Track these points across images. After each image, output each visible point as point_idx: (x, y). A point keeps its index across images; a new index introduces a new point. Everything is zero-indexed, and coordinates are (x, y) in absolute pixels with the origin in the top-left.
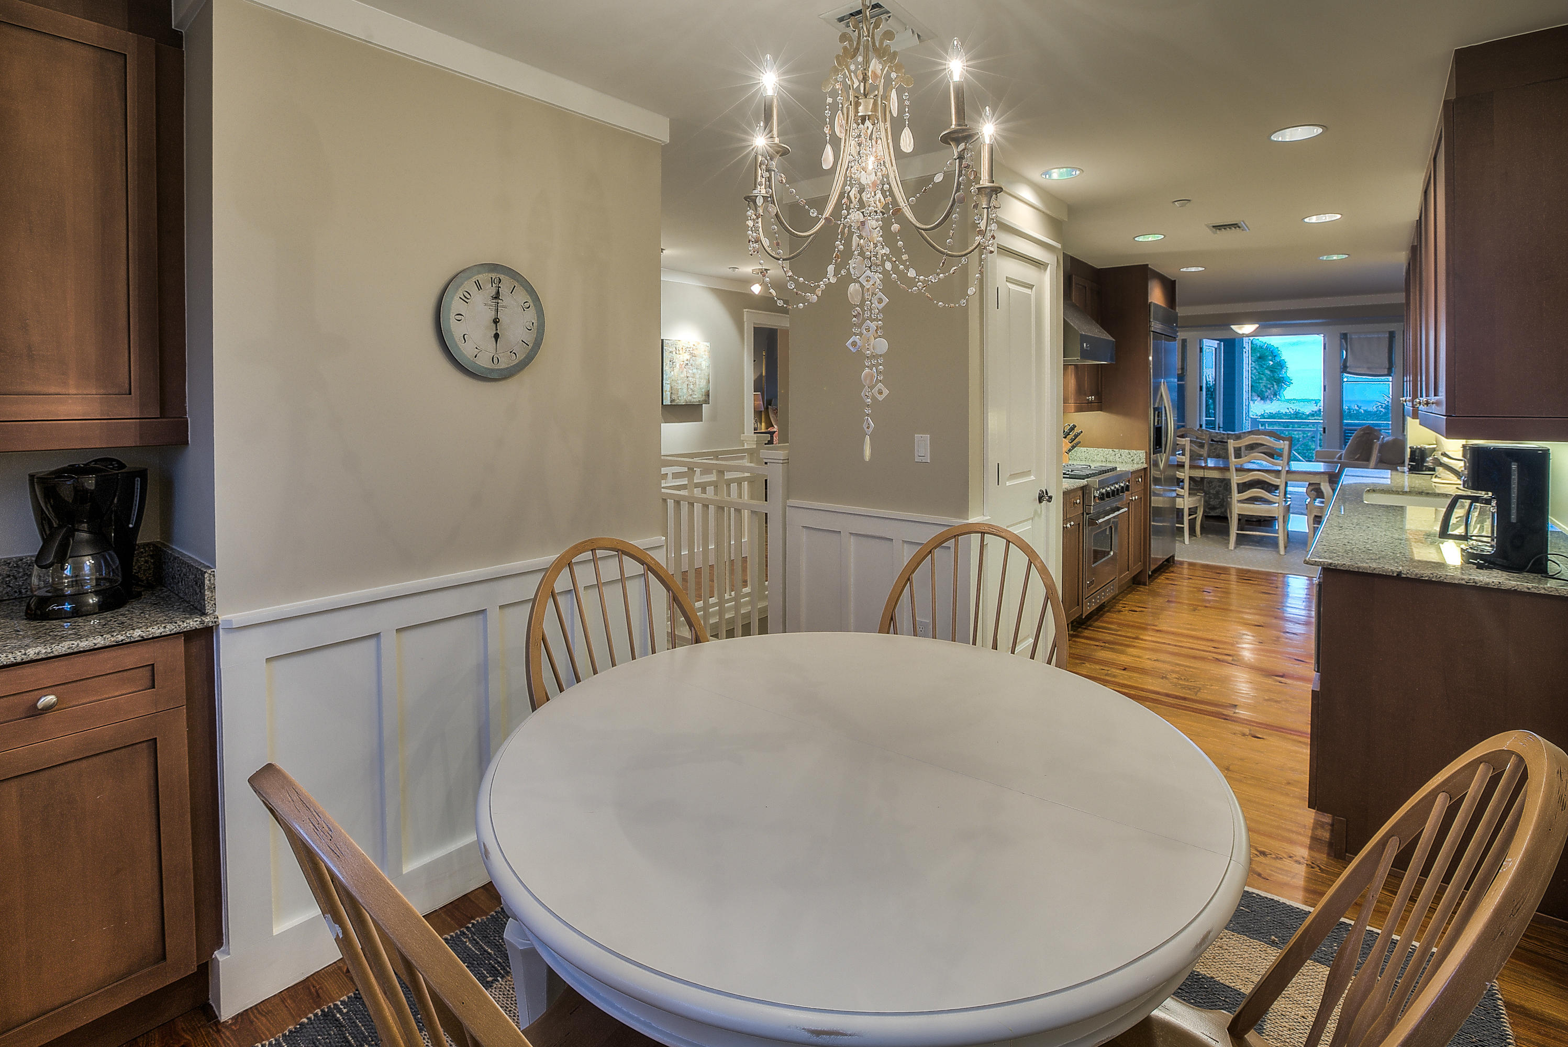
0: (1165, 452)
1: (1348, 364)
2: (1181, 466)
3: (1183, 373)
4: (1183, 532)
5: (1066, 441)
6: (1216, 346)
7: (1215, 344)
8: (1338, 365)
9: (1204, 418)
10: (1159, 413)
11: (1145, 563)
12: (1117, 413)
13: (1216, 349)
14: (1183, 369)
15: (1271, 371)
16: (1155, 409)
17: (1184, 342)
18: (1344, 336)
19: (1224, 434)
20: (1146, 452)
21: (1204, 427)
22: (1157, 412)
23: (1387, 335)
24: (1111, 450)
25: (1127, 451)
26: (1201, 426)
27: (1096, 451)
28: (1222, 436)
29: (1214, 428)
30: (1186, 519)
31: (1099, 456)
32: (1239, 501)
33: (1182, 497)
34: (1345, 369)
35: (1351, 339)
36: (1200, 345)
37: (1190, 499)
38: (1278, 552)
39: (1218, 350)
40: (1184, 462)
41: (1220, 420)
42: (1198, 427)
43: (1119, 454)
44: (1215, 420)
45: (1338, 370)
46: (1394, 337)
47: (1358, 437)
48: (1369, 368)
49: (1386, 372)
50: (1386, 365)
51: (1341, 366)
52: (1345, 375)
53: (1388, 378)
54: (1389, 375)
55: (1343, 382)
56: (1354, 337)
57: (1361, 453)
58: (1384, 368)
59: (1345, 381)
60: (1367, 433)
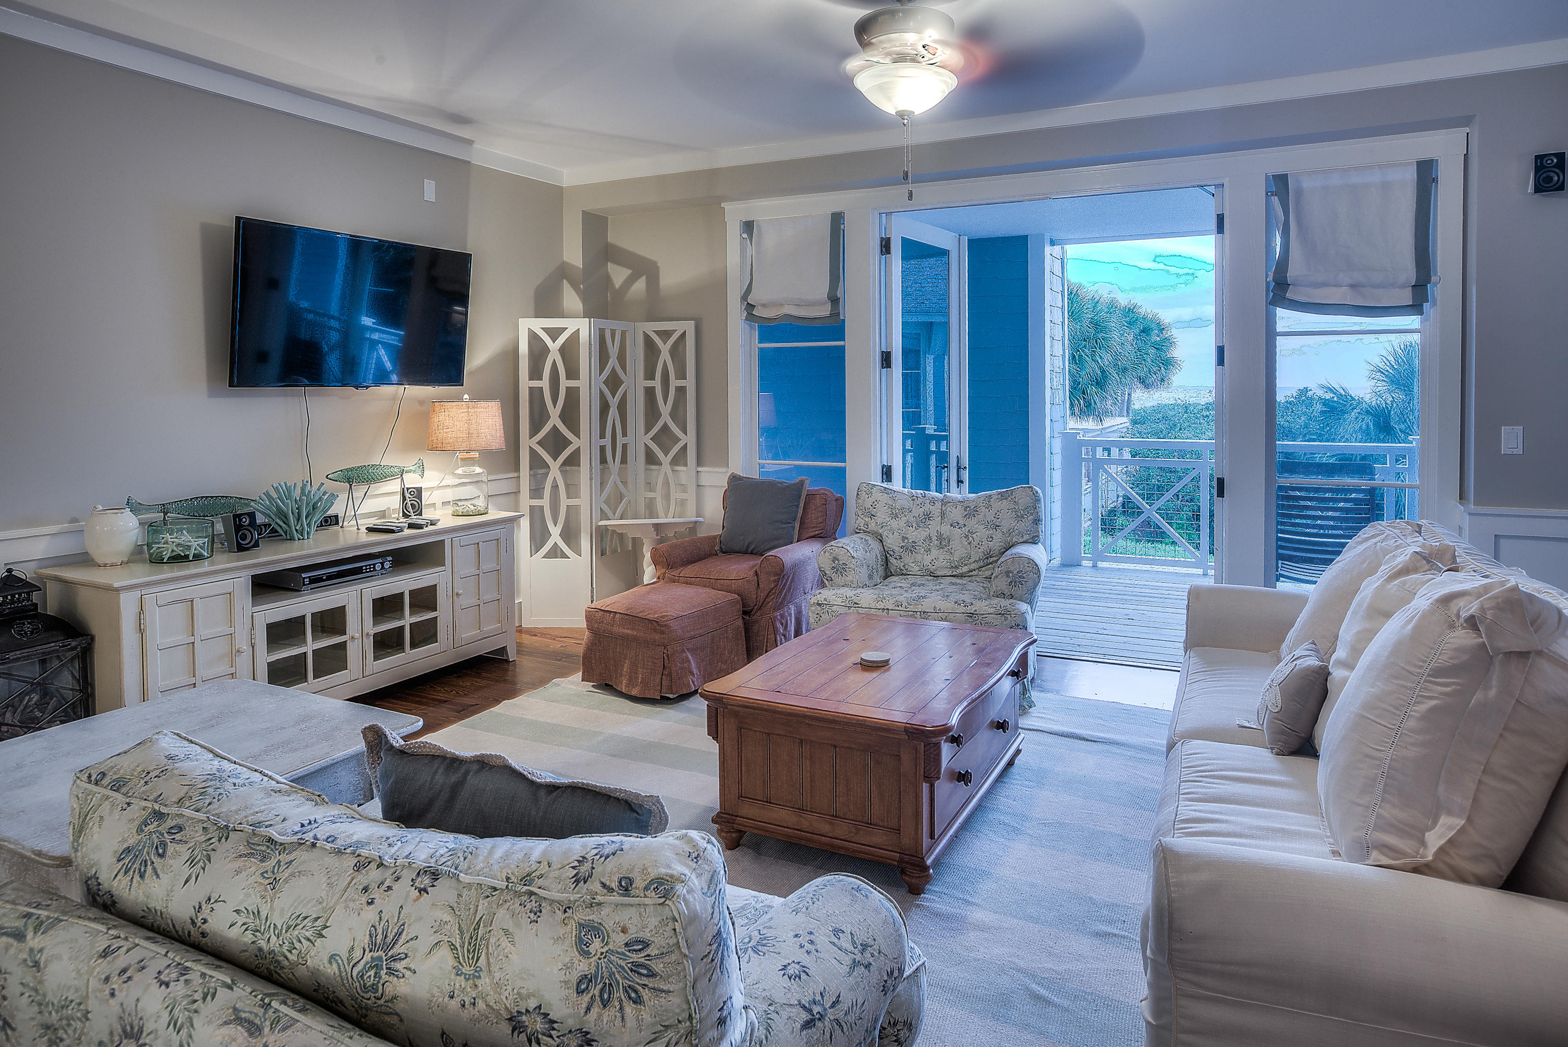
1: (1293, 272)
8: (1261, 278)
18: (1279, 184)
23: (1411, 174)
28: (928, 507)
34: (1281, 292)
35: (1299, 192)
36: (881, 229)
39: (954, 255)
41: (961, 445)
45: (1260, 296)
46: (1435, 180)
47: (1439, 672)
48: (1353, 286)
49: (1406, 297)
50: (1409, 274)
51: (1268, 284)
52: (1281, 312)
53: (1413, 321)
54: (1416, 308)
55: (1271, 335)
56: (1306, 184)
57: (1475, 800)
58: (1403, 286)
59: (1279, 329)
60: (1509, 654)
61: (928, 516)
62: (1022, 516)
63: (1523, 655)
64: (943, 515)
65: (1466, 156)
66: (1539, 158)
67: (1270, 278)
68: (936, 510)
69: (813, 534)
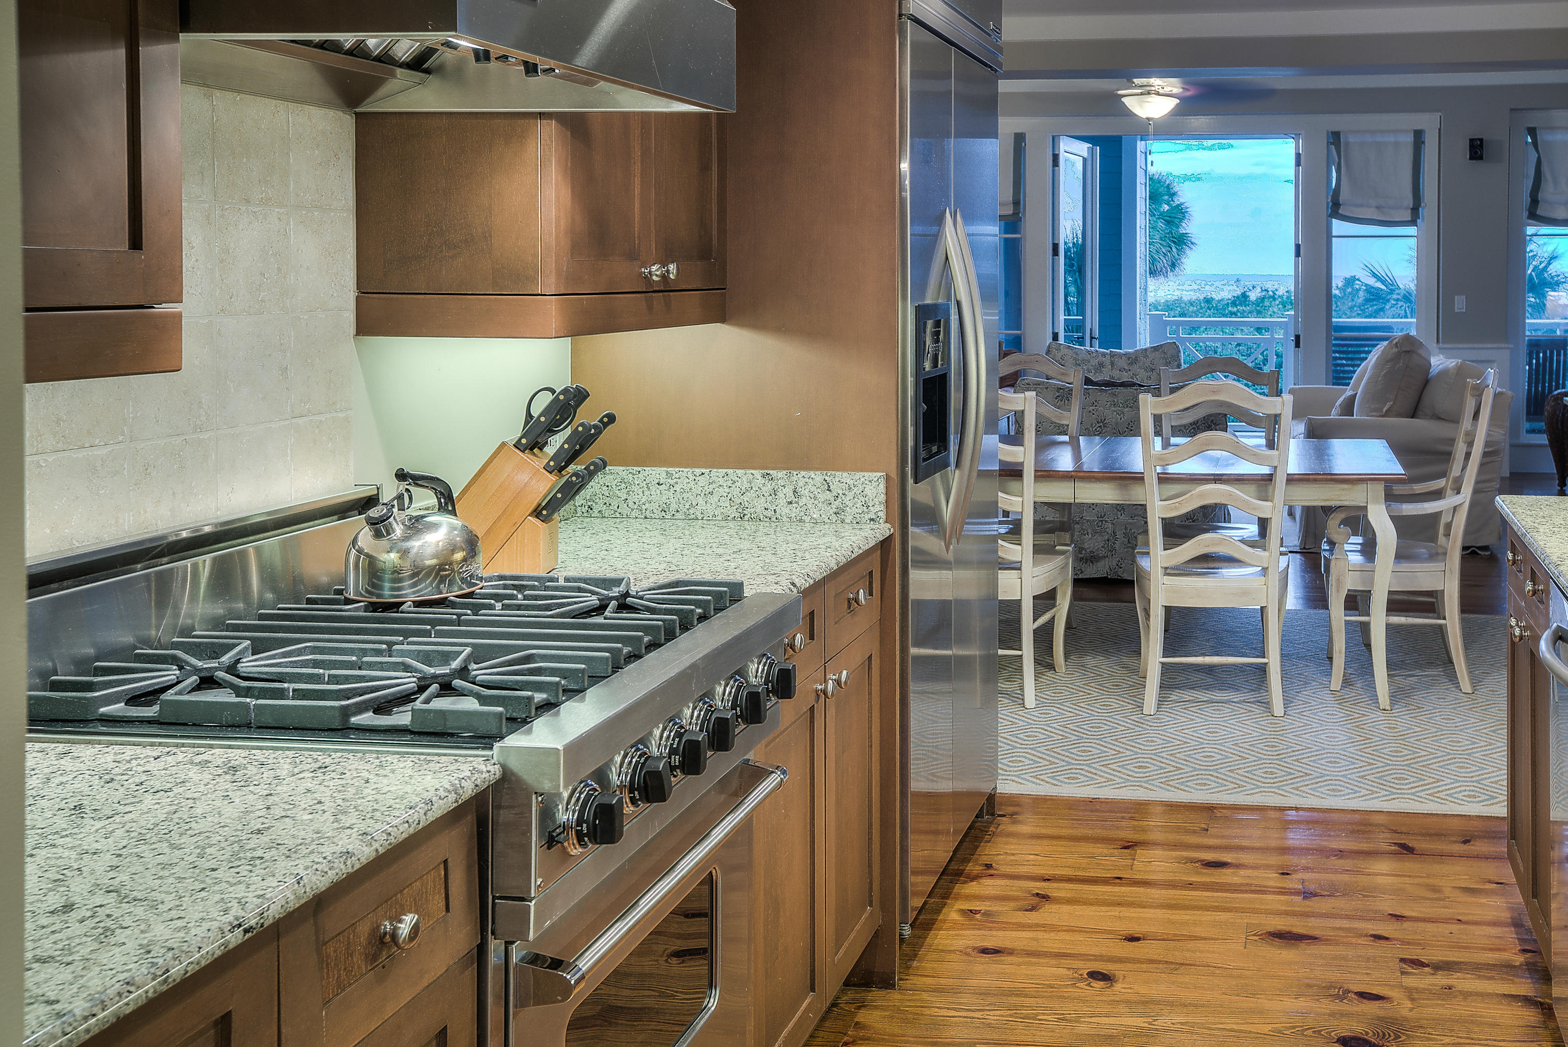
0: (958, 465)
1: (1342, 199)
2: (1013, 472)
3: (1016, 213)
4: (1020, 670)
5: (538, 462)
6: (1085, 155)
7: (1083, 148)
8: (1324, 201)
9: (1062, 317)
10: (937, 324)
11: (886, 907)
12: (782, 328)
13: (1085, 160)
14: (1016, 203)
15: (1168, 223)
16: (923, 313)
17: (1019, 139)
18: (1335, 138)
19: (1104, 355)
20: (888, 479)
21: (1061, 340)
22: (930, 323)
23: (1410, 138)
24: (757, 473)
25: (818, 477)
26: (1055, 337)
27: (702, 481)
28: (1101, 358)
29: (1081, 341)
30: (1028, 626)
31: (713, 500)
32: (1169, 571)
33: (1016, 566)
34: (1335, 209)
35: (1347, 144)
36: (1053, 148)
37: (1038, 570)
38: (1267, 705)
39: (1089, 162)
40: (1022, 464)
41: (1093, 320)
42: (1049, 340)
43: (789, 490)
44: (1084, 320)
45: (1324, 211)
46: (1423, 142)
47: (1388, 362)
48: (1378, 207)
49: (1407, 216)
50: (1409, 201)
51: (1328, 203)
52: (1335, 223)
53: (1412, 230)
54: (1413, 222)
55: (1329, 236)
56: (1351, 139)
57: (1396, 397)
58: (1406, 208)
59: (1334, 234)
60: (1405, 352)
61: (1101, 365)
62: (1170, 362)
63: (1408, 352)
64: (1112, 364)
65: (1440, 130)
66: (1471, 140)
67: (1329, 200)
68: (1107, 360)
69: (1008, 383)
